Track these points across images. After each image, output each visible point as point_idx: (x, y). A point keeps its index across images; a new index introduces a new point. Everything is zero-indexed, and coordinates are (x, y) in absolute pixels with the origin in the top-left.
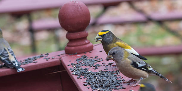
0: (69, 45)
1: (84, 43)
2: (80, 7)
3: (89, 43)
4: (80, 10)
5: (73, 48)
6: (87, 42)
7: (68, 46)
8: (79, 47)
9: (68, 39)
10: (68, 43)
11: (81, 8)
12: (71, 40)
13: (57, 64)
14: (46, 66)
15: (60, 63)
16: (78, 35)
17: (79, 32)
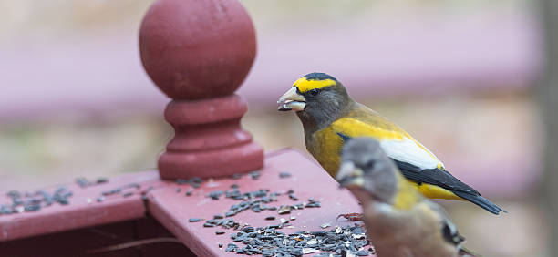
0: (176, 146)
1: (233, 140)
2: (222, 6)
3: (249, 141)
4: (220, 15)
5: (191, 158)
6: (241, 137)
7: (170, 150)
8: (214, 154)
9: (173, 125)
10: (172, 141)
11: (225, 10)
12: (183, 129)
13: (132, 215)
14: (92, 221)
15: (143, 209)
16: (208, 110)
17: (216, 101)
